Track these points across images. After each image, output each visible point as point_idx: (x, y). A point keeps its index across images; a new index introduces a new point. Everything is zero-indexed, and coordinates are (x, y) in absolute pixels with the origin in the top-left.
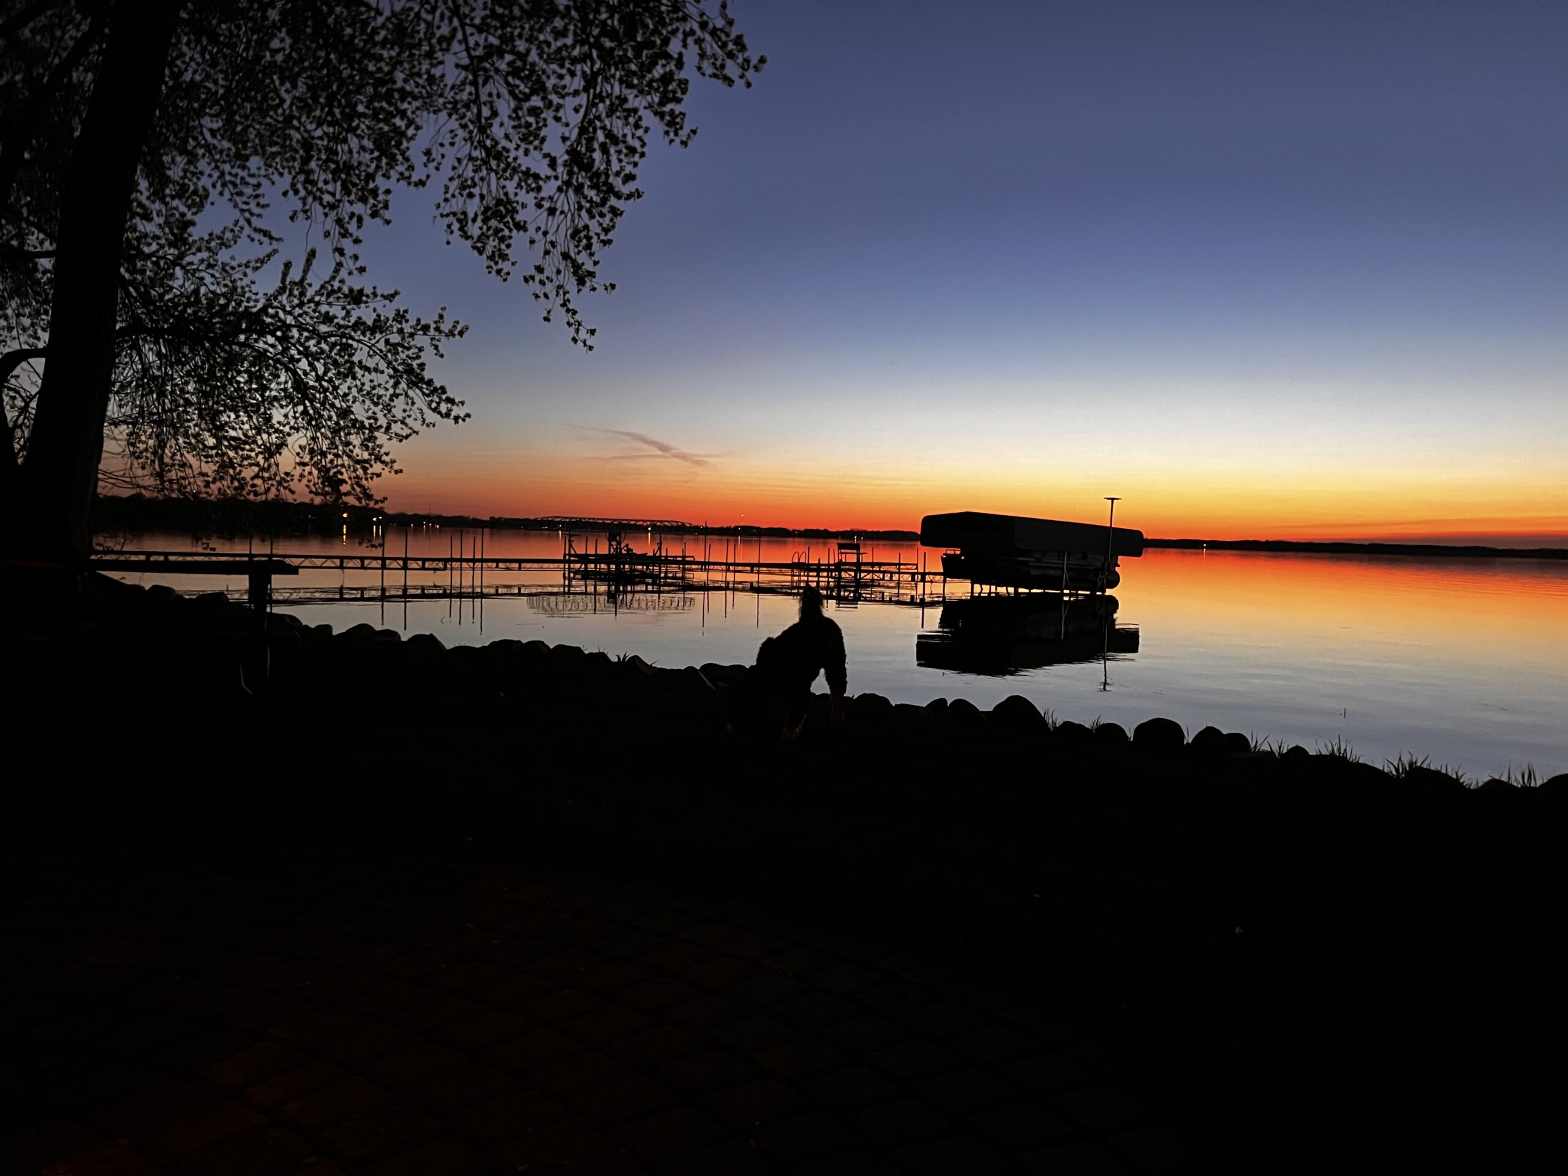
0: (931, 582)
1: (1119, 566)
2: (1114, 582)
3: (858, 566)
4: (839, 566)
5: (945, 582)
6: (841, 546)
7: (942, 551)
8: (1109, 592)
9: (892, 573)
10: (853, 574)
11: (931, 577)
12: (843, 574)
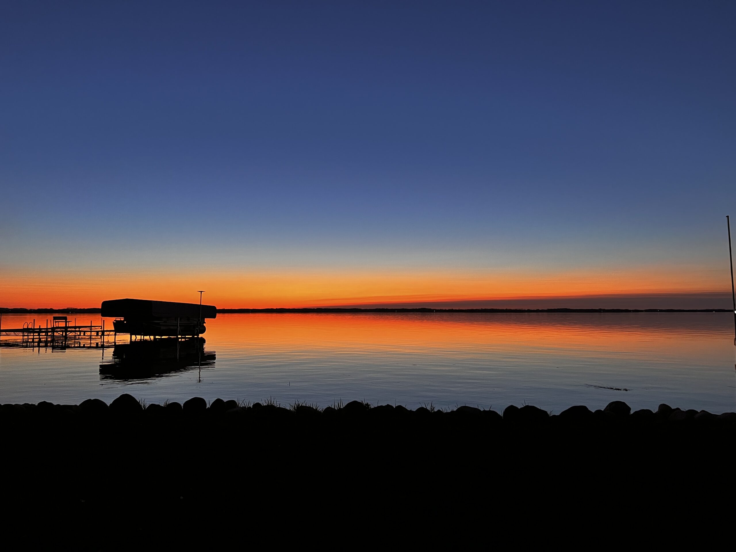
0: (108, 335)
1: (205, 323)
2: (203, 331)
3: (66, 329)
4: (53, 330)
5: (115, 335)
6: (55, 318)
7: (114, 319)
8: (200, 336)
9: (85, 332)
10: (61, 333)
11: (108, 333)
12: (55, 334)
